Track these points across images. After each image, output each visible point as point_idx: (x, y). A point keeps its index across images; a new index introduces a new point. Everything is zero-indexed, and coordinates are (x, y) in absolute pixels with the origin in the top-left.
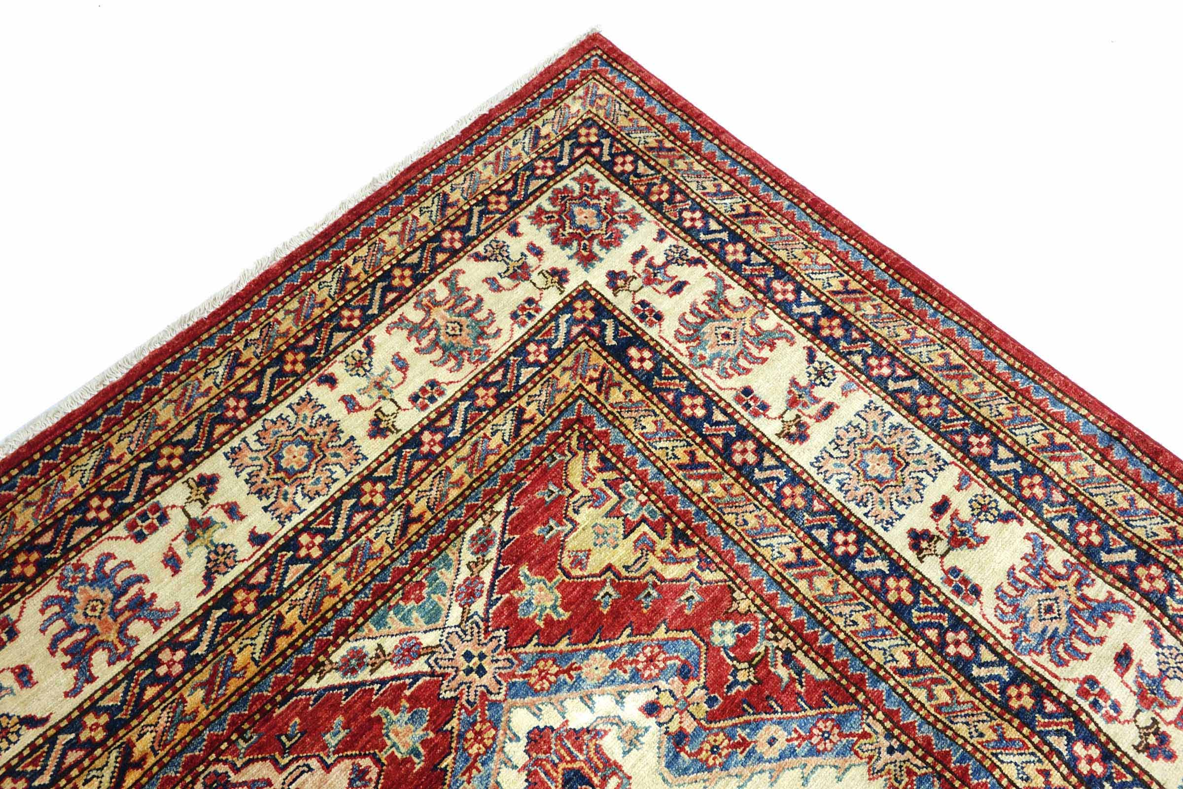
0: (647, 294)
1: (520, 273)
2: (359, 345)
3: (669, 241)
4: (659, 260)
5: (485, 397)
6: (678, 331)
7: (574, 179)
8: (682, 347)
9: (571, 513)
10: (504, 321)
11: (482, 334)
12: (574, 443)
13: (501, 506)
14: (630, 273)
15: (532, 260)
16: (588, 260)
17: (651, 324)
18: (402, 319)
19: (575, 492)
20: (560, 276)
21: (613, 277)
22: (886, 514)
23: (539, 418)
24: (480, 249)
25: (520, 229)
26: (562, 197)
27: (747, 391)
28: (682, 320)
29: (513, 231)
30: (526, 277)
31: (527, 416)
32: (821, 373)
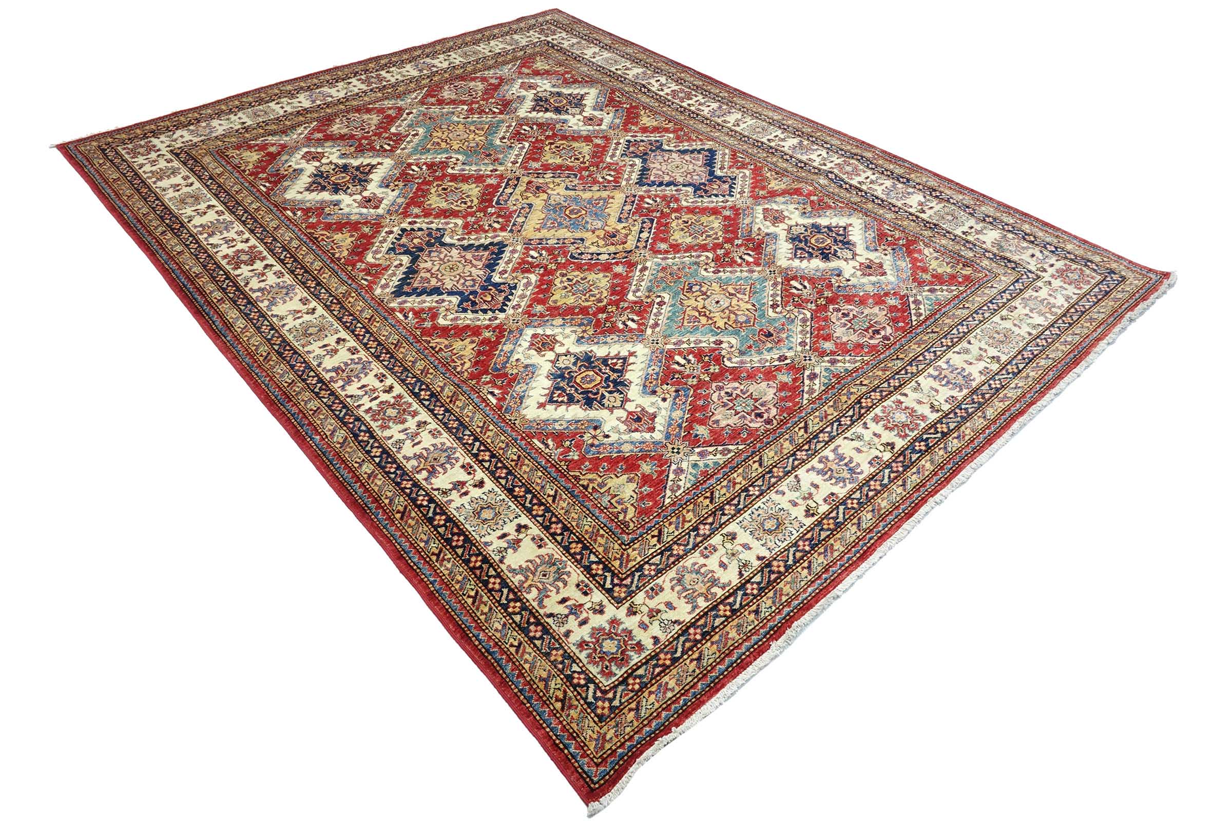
0: (582, 599)
1: (653, 613)
2: (746, 574)
3: (563, 630)
4: (572, 617)
5: (678, 550)
6: (569, 577)
7: (615, 675)
8: (568, 569)
9: (635, 496)
10: (667, 586)
11: (679, 581)
12: (632, 525)
13: (667, 501)
14: (590, 612)
15: (646, 620)
16: (614, 622)
17: (583, 582)
18: (723, 588)
19: (632, 505)
20: (632, 612)
21: (601, 612)
22: (492, 495)
23: (649, 537)
24: (677, 627)
25: (652, 641)
26: (622, 660)
27: (540, 547)
28: (565, 584)
29: (656, 640)
30: (651, 610)
31: (656, 539)
32: (500, 552)
